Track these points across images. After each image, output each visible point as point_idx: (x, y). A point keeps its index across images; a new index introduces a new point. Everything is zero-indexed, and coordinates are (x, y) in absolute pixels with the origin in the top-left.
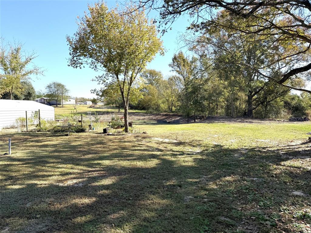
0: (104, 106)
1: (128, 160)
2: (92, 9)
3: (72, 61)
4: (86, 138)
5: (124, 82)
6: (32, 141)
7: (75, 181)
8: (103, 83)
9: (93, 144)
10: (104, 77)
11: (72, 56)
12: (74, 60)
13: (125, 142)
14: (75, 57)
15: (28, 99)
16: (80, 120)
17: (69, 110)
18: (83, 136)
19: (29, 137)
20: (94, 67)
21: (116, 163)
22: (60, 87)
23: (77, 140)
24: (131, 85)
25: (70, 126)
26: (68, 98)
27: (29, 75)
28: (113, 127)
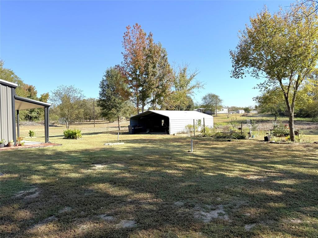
0: (258, 114)
1: (305, 167)
2: (254, 20)
3: (234, 72)
4: (249, 144)
5: (289, 87)
6: (202, 144)
7: (256, 177)
8: (265, 90)
9: (258, 150)
10: (267, 84)
11: (235, 67)
12: (236, 71)
13: (293, 151)
14: (237, 68)
15: (188, 110)
16: (240, 127)
17: (222, 119)
18: (245, 143)
19: (198, 141)
20: (256, 75)
21: (290, 168)
22: (214, 98)
23: (241, 145)
24: (296, 89)
25: (232, 132)
26: (220, 108)
27: (192, 89)
28: (275, 135)
